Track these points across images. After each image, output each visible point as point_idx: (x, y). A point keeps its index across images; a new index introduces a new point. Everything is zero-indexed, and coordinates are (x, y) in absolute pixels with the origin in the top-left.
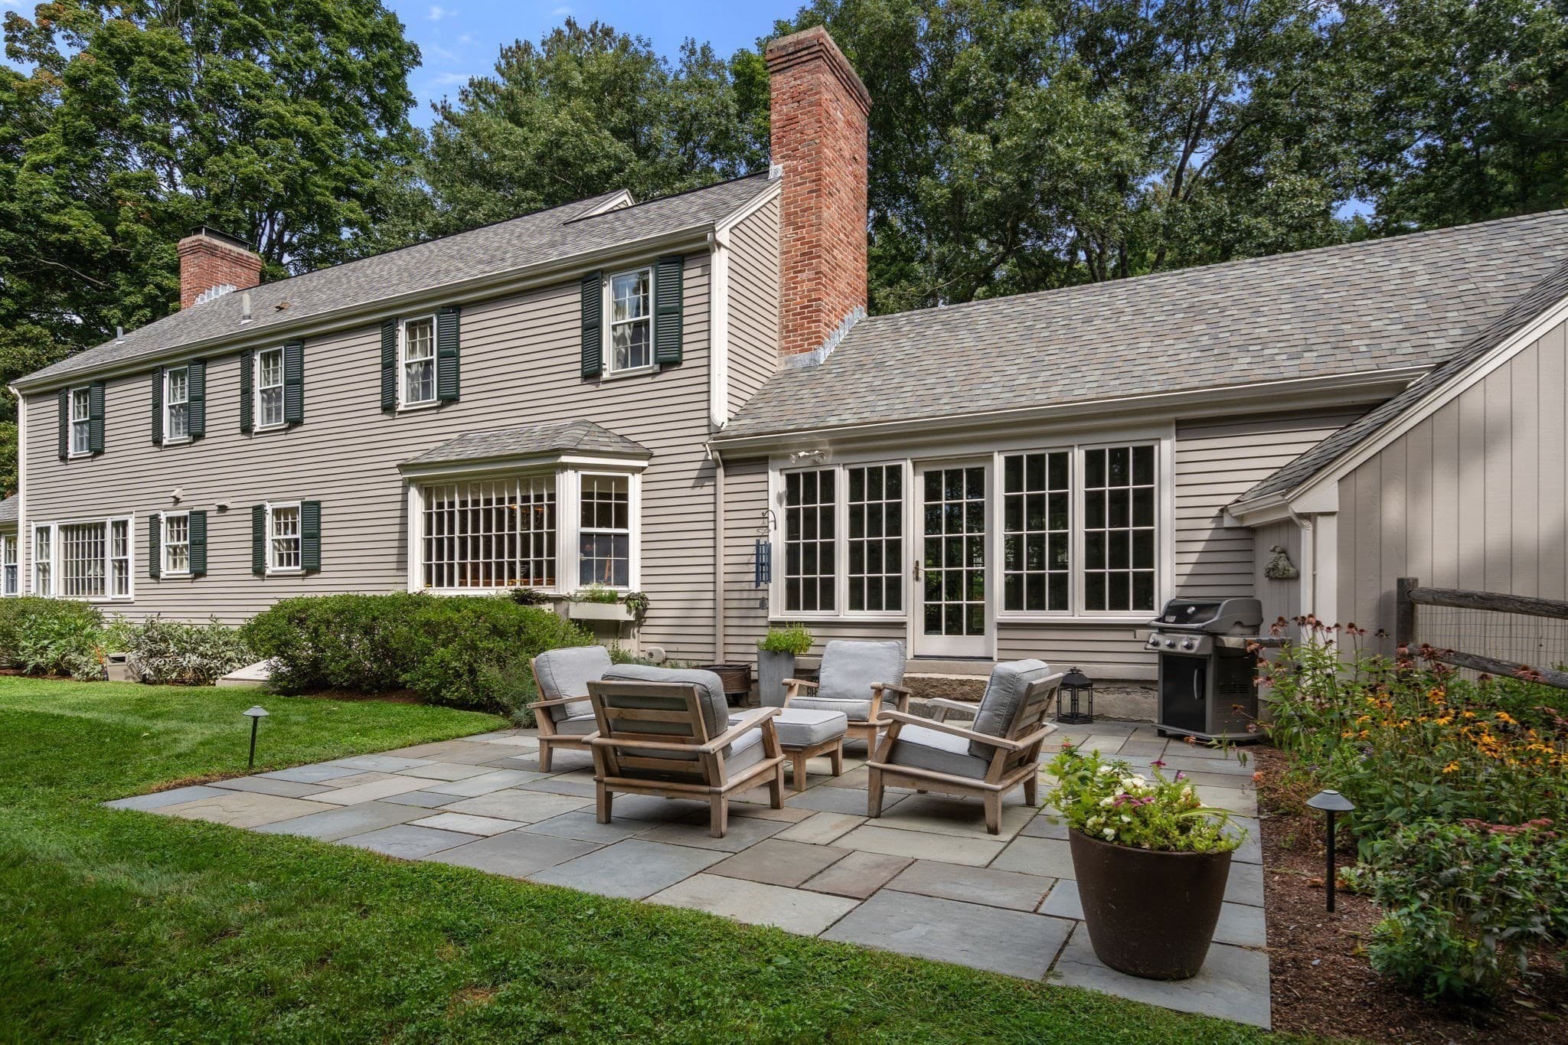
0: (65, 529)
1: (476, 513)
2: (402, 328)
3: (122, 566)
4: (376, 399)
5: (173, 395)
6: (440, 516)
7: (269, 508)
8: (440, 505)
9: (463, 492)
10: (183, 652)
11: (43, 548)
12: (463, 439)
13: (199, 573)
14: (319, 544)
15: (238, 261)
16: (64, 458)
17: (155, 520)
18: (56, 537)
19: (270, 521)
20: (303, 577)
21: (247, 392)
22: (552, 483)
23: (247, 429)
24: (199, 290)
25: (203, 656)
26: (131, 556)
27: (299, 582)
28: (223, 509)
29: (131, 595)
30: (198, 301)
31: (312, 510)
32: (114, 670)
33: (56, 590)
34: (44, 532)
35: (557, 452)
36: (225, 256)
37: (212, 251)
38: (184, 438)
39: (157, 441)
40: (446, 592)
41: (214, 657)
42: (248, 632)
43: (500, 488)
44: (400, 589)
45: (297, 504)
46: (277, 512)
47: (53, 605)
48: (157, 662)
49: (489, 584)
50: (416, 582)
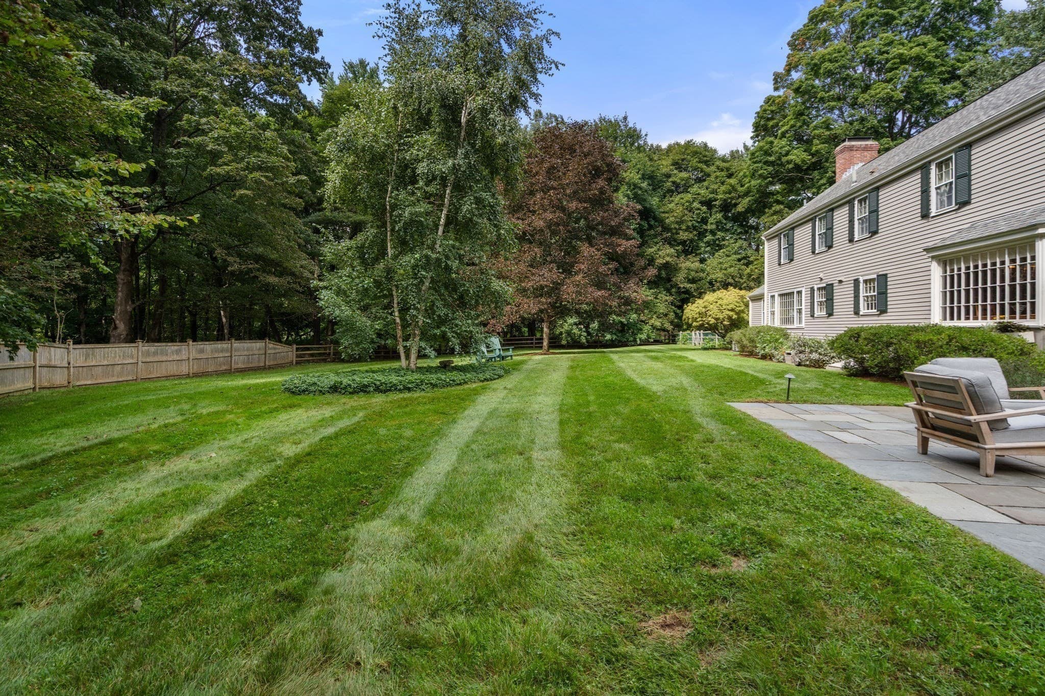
0: (781, 295)
1: (976, 274)
2: (933, 167)
3: (800, 311)
4: (918, 212)
5: (820, 229)
6: (952, 277)
7: (861, 280)
8: (952, 270)
9: (967, 261)
10: (811, 352)
11: (773, 303)
12: (973, 226)
13: (830, 314)
14: (886, 297)
15: (866, 149)
16: (780, 264)
17: (812, 289)
18: (777, 299)
19: (862, 286)
20: (878, 315)
21: (851, 222)
22: (1033, 249)
23: (851, 240)
24: (845, 170)
25: (820, 354)
26: (803, 307)
27: (876, 318)
28: (840, 282)
29: (803, 325)
30: (844, 176)
31: (883, 279)
32: (788, 358)
33: (777, 324)
34: (773, 297)
35: (1035, 227)
36: (858, 149)
37: (851, 149)
38: (824, 249)
39: (813, 252)
40: (956, 323)
41: (825, 355)
42: (832, 343)
43: (993, 256)
44: (927, 322)
45: (875, 276)
46: (865, 281)
47: (776, 330)
48: (802, 356)
49: (986, 319)
50: (936, 317)
